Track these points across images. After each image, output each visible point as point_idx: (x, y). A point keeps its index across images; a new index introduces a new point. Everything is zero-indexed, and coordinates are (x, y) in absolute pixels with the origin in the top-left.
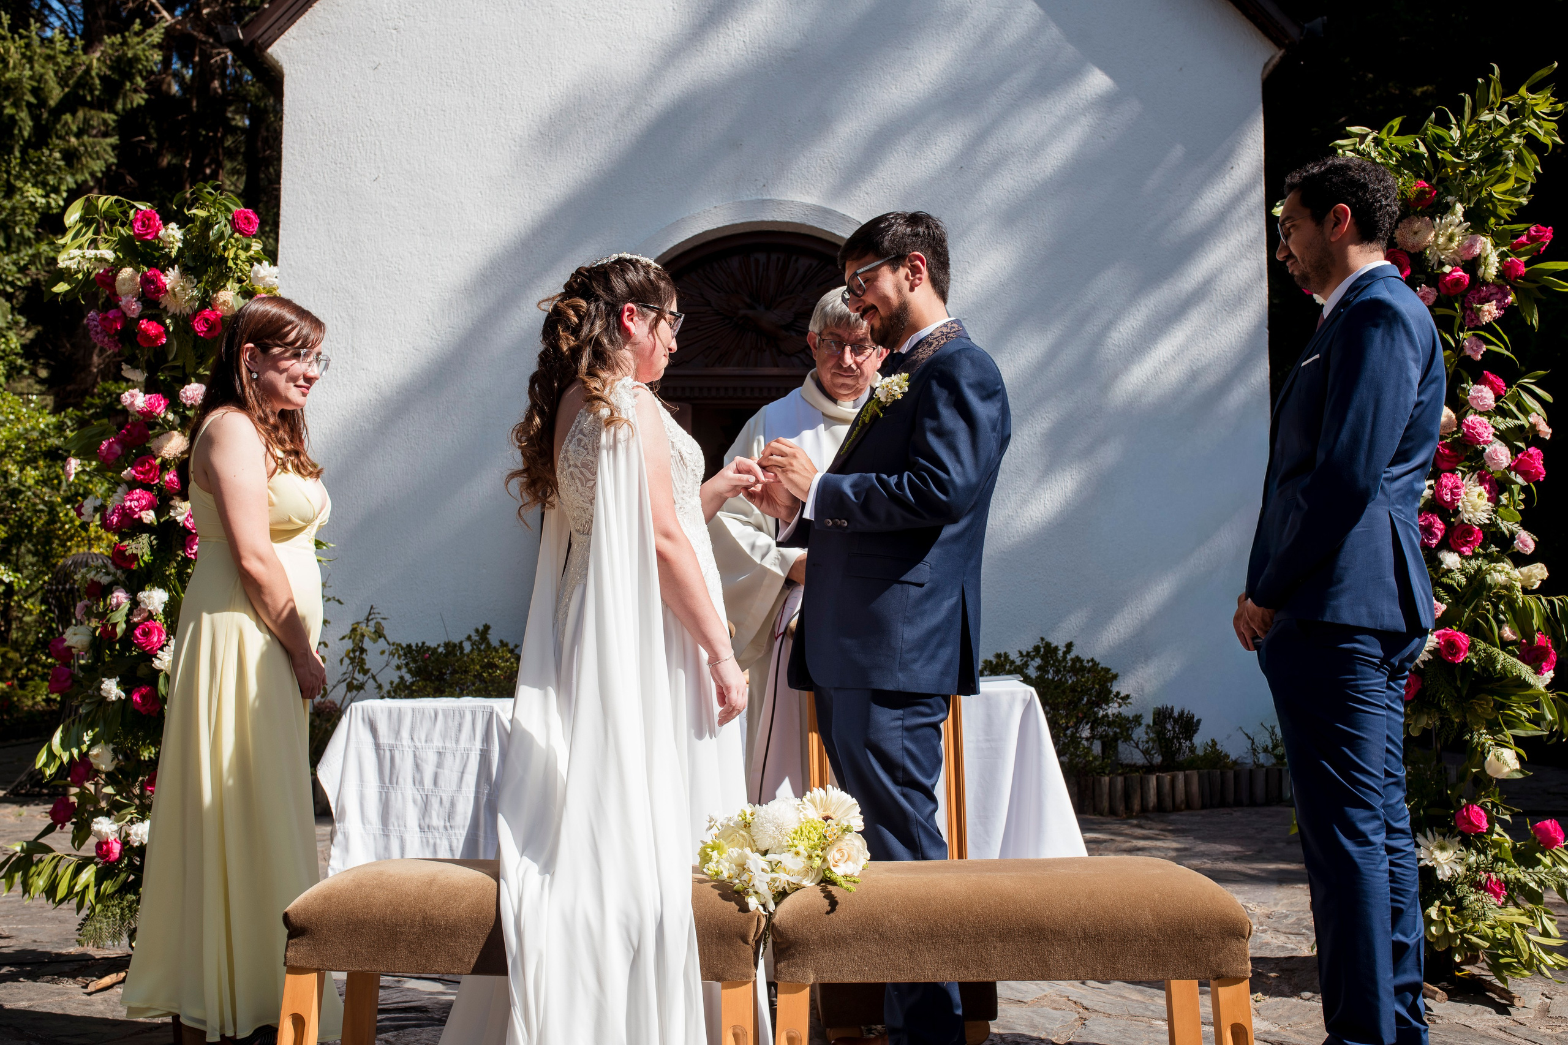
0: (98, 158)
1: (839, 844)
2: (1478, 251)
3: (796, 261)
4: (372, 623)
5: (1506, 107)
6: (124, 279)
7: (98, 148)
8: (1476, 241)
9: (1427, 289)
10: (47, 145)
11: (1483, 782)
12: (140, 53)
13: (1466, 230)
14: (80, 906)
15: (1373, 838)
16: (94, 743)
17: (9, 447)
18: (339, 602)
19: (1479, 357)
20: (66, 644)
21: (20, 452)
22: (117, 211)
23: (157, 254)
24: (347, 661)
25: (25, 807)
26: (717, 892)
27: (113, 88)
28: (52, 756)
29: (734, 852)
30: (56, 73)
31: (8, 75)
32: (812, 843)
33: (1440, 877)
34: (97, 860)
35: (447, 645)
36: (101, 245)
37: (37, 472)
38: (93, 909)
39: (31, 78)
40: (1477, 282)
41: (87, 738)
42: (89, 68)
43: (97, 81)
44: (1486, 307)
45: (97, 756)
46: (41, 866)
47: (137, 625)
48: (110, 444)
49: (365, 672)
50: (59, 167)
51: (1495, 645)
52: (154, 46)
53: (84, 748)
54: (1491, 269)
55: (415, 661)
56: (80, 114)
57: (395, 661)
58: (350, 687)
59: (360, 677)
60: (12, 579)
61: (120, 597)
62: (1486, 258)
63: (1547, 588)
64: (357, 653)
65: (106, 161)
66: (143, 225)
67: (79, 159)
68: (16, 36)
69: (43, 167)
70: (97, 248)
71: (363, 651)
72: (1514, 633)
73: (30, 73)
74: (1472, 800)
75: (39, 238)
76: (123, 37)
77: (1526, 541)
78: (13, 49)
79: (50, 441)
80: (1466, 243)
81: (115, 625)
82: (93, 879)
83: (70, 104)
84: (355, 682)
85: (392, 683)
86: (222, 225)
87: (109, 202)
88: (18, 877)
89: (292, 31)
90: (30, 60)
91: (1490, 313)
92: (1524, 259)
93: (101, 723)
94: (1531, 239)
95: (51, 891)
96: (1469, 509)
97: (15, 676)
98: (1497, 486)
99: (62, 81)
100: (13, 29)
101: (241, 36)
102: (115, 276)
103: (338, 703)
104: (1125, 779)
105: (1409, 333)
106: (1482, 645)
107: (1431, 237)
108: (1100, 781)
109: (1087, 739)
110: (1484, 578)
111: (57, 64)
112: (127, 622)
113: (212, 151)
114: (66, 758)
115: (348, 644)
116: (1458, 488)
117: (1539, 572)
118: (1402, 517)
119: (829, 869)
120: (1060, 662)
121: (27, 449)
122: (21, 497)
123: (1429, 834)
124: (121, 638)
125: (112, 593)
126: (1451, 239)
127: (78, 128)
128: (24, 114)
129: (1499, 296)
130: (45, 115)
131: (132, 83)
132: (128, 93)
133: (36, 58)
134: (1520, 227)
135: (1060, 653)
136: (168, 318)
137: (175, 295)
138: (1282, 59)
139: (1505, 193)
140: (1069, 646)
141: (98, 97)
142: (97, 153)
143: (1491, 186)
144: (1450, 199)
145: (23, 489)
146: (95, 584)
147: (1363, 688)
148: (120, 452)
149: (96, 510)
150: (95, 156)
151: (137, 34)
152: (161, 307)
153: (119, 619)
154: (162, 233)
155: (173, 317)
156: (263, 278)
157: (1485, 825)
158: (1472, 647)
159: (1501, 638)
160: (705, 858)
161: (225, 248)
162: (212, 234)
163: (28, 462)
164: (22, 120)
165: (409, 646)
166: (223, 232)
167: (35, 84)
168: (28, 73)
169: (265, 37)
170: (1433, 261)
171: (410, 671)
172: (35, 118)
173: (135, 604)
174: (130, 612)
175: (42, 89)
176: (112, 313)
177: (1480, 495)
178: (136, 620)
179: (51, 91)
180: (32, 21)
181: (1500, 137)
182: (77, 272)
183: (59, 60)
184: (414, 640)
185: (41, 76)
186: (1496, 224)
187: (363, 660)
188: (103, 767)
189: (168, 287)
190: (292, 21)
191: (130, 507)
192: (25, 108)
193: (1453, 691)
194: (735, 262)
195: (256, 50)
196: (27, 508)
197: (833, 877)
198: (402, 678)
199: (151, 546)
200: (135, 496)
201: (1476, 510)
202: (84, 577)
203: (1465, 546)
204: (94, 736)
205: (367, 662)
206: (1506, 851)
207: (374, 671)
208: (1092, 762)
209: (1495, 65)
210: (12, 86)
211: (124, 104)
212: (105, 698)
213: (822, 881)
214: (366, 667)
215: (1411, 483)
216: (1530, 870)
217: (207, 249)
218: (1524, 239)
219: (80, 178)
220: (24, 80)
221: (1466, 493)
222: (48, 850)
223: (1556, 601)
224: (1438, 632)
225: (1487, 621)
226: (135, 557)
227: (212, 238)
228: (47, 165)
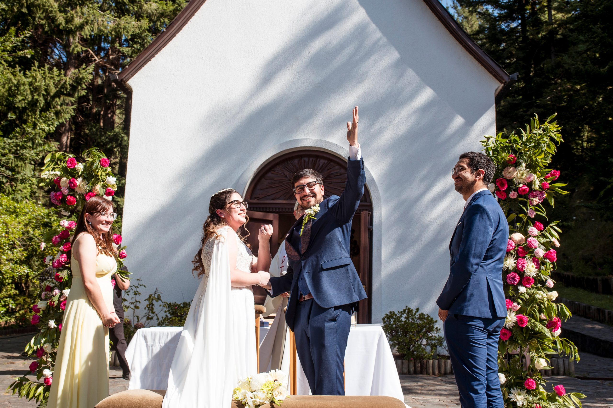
0: (68, 113)
1: (277, 390)
2: (532, 179)
3: (319, 161)
4: (156, 295)
5: (542, 128)
6: (63, 182)
7: (68, 110)
8: (532, 175)
9: (514, 193)
10: (49, 111)
11: (533, 370)
12: (85, 76)
13: (528, 172)
14: (37, 401)
15: (480, 392)
16: (45, 343)
17: (30, 222)
18: (145, 286)
19: (533, 217)
20: (38, 307)
21: (33, 224)
22: (62, 157)
23: (75, 172)
24: (147, 309)
25: (26, 361)
26: (236, 404)
27: (74, 88)
28: (30, 347)
29: (243, 391)
30: (54, 83)
31: (36, 84)
32: (269, 389)
33: (518, 405)
34: (45, 384)
35: (184, 304)
36: (57, 170)
37: (40, 231)
38: (42, 402)
39: (45, 85)
40: (532, 190)
41: (43, 341)
42: (66, 81)
43: (68, 86)
44: (534, 199)
45: (46, 347)
46: (25, 386)
47: (61, 302)
48: (56, 238)
49: (153, 313)
50: (53, 119)
51: (537, 321)
52: (90, 73)
53: (42, 345)
54: (537, 186)
55: (172, 309)
56: (62, 98)
57: (165, 309)
58: (148, 318)
59: (152, 315)
60: (28, 271)
61: (56, 292)
62: (535, 182)
63: (557, 301)
64: (151, 306)
65: (71, 114)
66: (70, 163)
67: (61, 114)
68: (40, 70)
69: (47, 119)
70: (55, 171)
71: (153, 305)
72: (545, 316)
73: (44, 83)
74: (531, 376)
75: (44, 144)
76: (79, 70)
77: (551, 283)
78: (39, 75)
79: (46, 220)
80: (528, 176)
81: (54, 302)
82: (42, 391)
83: (58, 94)
84: (150, 317)
85: (163, 317)
86: (97, 163)
87: (59, 154)
88: (17, 390)
89: (136, 75)
90: (45, 79)
91: (536, 201)
92: (549, 182)
93: (48, 336)
94: (552, 175)
95: (28, 394)
96: (528, 271)
97: (28, 308)
98: (539, 263)
99: (56, 86)
100: (39, 67)
101: (118, 78)
102: (60, 180)
103: (143, 324)
104: (439, 361)
105: (488, 216)
106: (533, 321)
107: (515, 174)
108: (429, 362)
109: (424, 345)
110: (534, 296)
111: (54, 80)
112: (59, 300)
113: (111, 108)
114: (35, 348)
115: (147, 303)
116: (524, 264)
117: (554, 295)
118: (491, 278)
119: (274, 398)
120: (413, 316)
121: (36, 223)
122: (33, 240)
123: (515, 389)
124: (56, 306)
125: (54, 290)
126: (522, 175)
127: (61, 103)
128: (41, 98)
129: (540, 195)
130: (49, 99)
131: (81, 86)
132: (80, 91)
133: (47, 78)
134: (549, 170)
135: (414, 312)
136: (77, 195)
137: (80, 187)
138: (503, 87)
139: (541, 159)
140: (418, 309)
141: (69, 92)
142: (68, 112)
143: (537, 156)
144: (521, 161)
145: (34, 237)
146: (48, 287)
147: (476, 339)
148: (59, 241)
149: (50, 260)
150: (67, 113)
151: (84, 69)
152: (75, 191)
153: (56, 300)
154: (76, 166)
155: (79, 195)
156: (110, 182)
157: (535, 386)
158: (529, 321)
159: (540, 318)
160: (235, 393)
161: (98, 172)
162: (94, 167)
163: (36, 227)
164: (41, 100)
165: (170, 304)
166: (97, 166)
167: (46, 87)
168: (43, 83)
169: (126, 78)
170: (516, 182)
171: (170, 313)
172: (46, 100)
173: (62, 294)
174: (60, 297)
175: (48, 89)
176: (58, 193)
177: (532, 266)
178: (61, 300)
179: (51, 90)
180: (46, 64)
181: (540, 139)
182: (47, 179)
183: (55, 78)
184: (172, 301)
185: (48, 84)
186: (540, 169)
187: (153, 308)
188: (48, 351)
189: (78, 185)
190: (136, 72)
191: (61, 261)
192: (42, 96)
193: (523, 337)
194: (296, 161)
195: (123, 83)
196: (35, 245)
197: (275, 400)
198: (167, 316)
199: (68, 274)
200: (63, 257)
201: (531, 272)
202: (45, 284)
203: (528, 284)
204: (46, 340)
205: (155, 309)
206: (544, 396)
207: (157, 313)
208: (425, 354)
209: (536, 115)
210: (38, 88)
211: (78, 94)
212: (50, 327)
213: (271, 402)
214: (154, 311)
215: (494, 266)
216: (553, 403)
217: (92, 171)
218: (549, 175)
219: (61, 121)
220: (42, 86)
221: (528, 266)
222: (28, 380)
223: (559, 305)
224: (517, 316)
225: (536, 312)
226: (62, 278)
227: (93, 169)
228: (48, 118)
